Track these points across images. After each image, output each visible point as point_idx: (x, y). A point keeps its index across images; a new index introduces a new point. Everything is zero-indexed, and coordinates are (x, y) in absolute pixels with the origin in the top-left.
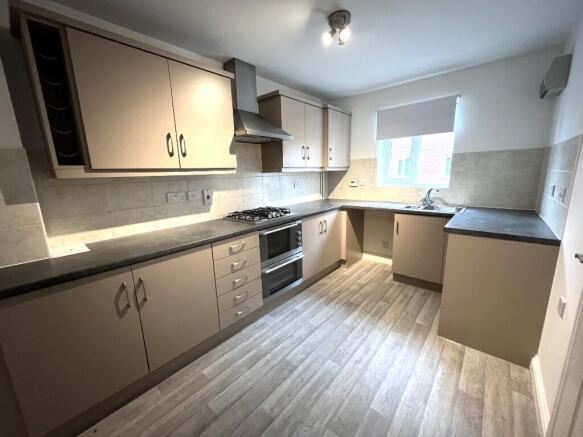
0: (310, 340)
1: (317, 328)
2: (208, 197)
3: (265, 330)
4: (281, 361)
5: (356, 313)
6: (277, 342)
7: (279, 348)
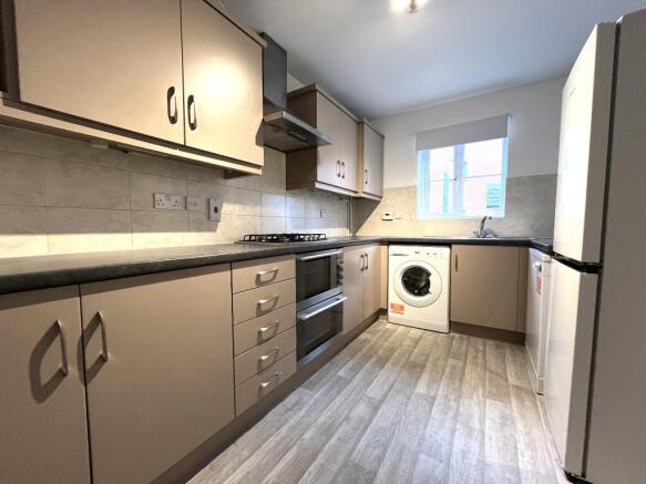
0: (378, 422)
1: (381, 402)
2: (216, 210)
3: (303, 412)
4: (345, 465)
5: (425, 377)
6: (328, 431)
7: (333, 441)
